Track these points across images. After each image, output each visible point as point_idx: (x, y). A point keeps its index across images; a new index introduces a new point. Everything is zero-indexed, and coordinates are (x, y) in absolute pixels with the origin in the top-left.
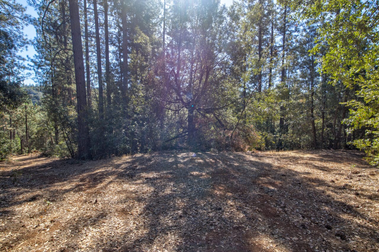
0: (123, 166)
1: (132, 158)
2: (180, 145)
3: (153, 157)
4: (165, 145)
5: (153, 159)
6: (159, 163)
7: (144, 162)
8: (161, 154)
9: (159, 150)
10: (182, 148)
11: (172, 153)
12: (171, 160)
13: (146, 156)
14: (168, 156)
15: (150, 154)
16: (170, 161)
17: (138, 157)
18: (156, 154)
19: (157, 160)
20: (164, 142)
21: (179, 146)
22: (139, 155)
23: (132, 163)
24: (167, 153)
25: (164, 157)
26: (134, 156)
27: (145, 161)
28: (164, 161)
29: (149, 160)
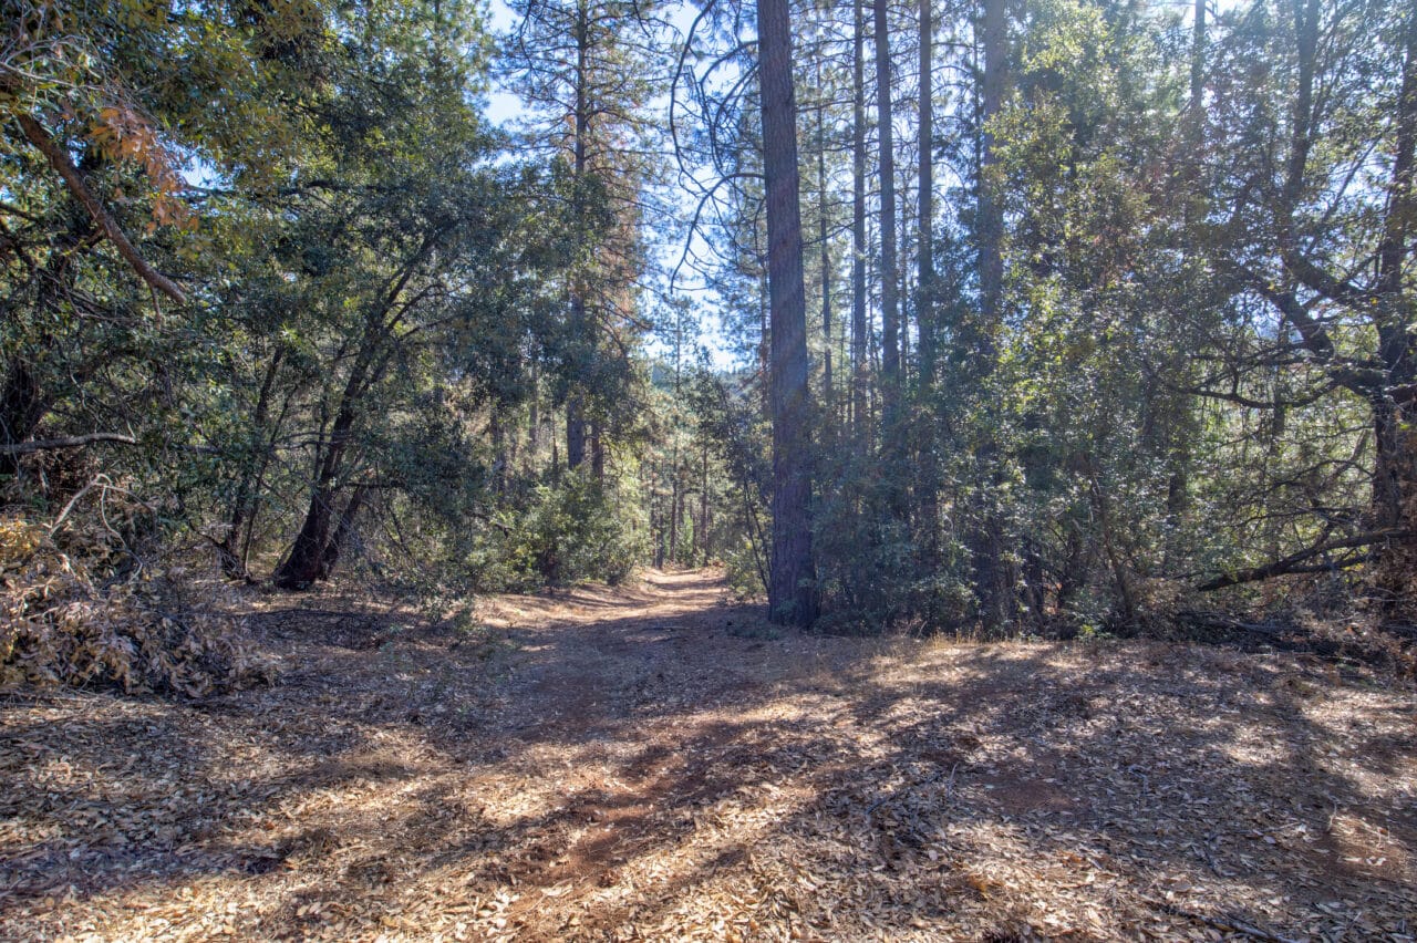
0: (901, 709)
1: (978, 662)
2: (1314, 624)
3: (1109, 680)
4: (1196, 606)
5: (1101, 703)
6: (1142, 745)
7: (1032, 715)
8: (1170, 667)
9: (1154, 636)
10: (1335, 646)
11: (1260, 680)
12: (1249, 749)
13: (1061, 664)
14: (1224, 696)
15: (1093, 653)
16: (1241, 755)
17: (1011, 662)
18: (1130, 658)
19: (1135, 721)
20: (1185, 591)
21: (1306, 632)
22: (1019, 650)
23: (965, 698)
24: (1213, 669)
25: (1192, 700)
26: (994, 648)
27: (1046, 701)
28: (1194, 738)
29: (1074, 703)
